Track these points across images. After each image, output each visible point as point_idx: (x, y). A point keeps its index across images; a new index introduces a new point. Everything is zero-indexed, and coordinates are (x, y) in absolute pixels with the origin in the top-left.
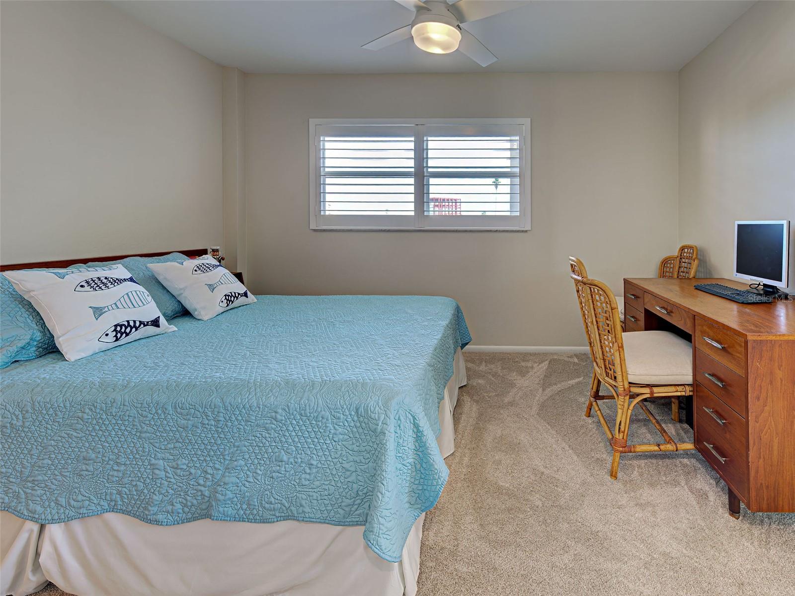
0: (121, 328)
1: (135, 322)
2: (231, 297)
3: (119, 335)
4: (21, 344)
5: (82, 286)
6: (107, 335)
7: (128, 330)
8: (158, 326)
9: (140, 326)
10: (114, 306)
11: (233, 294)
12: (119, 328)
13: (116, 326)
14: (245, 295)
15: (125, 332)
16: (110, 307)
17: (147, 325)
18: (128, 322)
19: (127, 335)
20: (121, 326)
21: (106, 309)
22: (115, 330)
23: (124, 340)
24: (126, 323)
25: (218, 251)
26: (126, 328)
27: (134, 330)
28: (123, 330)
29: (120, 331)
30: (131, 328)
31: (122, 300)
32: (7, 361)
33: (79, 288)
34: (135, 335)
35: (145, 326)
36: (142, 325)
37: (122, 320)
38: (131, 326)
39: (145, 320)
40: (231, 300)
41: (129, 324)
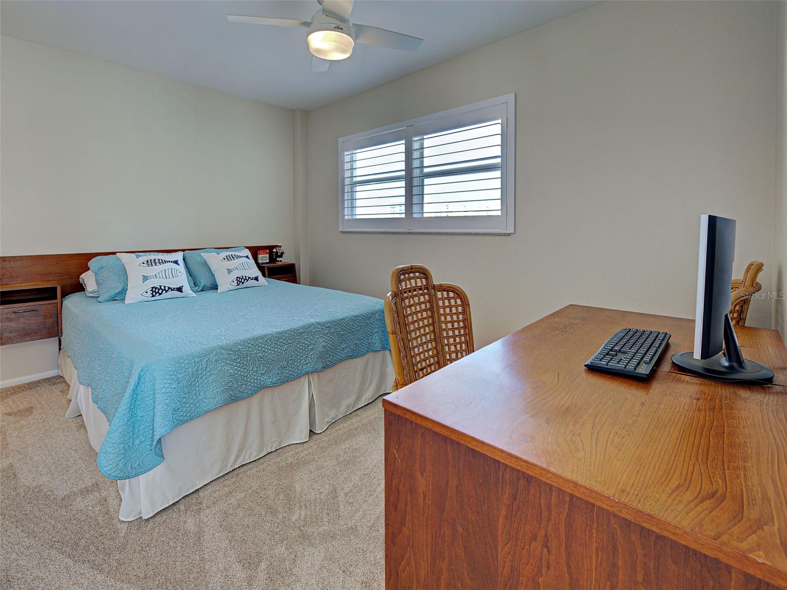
0: (156, 290)
1: (165, 287)
2: (242, 279)
3: (154, 293)
4: (117, 291)
5: (144, 263)
6: (147, 292)
7: (160, 291)
8: (182, 292)
9: (168, 290)
10: (154, 276)
11: (244, 277)
12: (154, 289)
13: (153, 288)
14: (256, 279)
15: (158, 292)
16: (152, 277)
17: (174, 290)
18: (160, 286)
19: (160, 294)
20: (156, 288)
21: (150, 278)
22: (152, 290)
23: (157, 297)
24: (159, 287)
25: (281, 247)
26: (159, 290)
27: (164, 292)
28: (157, 291)
29: (155, 291)
30: (163, 290)
31: (160, 273)
32: (108, 299)
33: (142, 265)
34: (165, 295)
35: (172, 290)
36: (170, 290)
37: (157, 285)
38: (162, 289)
39: (172, 287)
40: (241, 282)
41: (161, 288)
